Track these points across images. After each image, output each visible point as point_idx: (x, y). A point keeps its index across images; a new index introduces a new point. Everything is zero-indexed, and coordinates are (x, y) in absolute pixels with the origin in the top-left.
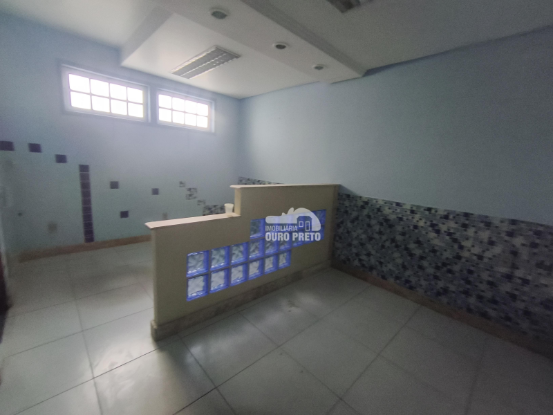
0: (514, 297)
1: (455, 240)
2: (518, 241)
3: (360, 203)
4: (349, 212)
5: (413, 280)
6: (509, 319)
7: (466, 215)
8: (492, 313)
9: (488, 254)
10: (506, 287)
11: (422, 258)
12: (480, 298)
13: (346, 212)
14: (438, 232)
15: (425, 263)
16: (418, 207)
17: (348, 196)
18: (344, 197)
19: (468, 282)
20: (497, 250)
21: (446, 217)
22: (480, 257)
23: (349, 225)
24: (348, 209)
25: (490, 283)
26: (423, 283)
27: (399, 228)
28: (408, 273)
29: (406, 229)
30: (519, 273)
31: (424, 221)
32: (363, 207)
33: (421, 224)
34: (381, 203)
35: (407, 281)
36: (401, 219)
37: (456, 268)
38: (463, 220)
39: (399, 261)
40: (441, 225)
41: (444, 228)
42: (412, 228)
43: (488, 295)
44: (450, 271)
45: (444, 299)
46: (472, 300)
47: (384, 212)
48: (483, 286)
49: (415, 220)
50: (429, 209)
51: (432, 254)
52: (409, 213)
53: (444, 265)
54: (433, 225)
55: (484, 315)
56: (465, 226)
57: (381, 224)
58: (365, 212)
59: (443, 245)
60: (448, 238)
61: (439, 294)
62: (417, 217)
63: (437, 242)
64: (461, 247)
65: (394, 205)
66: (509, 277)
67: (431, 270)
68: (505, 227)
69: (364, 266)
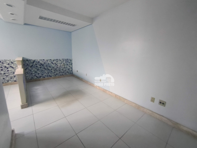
0: (65, 70)
1: (56, 64)
2: (64, 62)
5: (51, 75)
7: (57, 59)
11: (51, 70)
12: (62, 72)
14: (53, 64)
15: (52, 71)
16: (48, 60)
17: (27, 60)
19: (60, 71)
20: (62, 64)
21: (54, 60)
22: (60, 66)
23: (30, 68)
24: (28, 64)
25: (63, 70)
26: (53, 74)
27: (45, 65)
29: (47, 65)
31: (50, 62)
32: (33, 62)
33: (50, 63)
34: (39, 60)
35: (50, 76)
36: (45, 63)
37: (58, 69)
39: (47, 72)
40: (53, 62)
41: (54, 63)
43: (63, 72)
45: (57, 76)
46: (61, 73)
47: (40, 62)
48: (62, 71)
49: (48, 63)
50: (50, 60)
51: (53, 68)
52: (46, 61)
53: (56, 69)
54: (52, 63)
56: (57, 61)
57: (40, 65)
59: (55, 66)
60: (55, 64)
61: (56, 75)
62: (48, 62)
63: (53, 66)
64: (57, 65)
65: (43, 60)
66: (64, 68)
67: (54, 71)
68: (62, 60)
69: (38, 77)
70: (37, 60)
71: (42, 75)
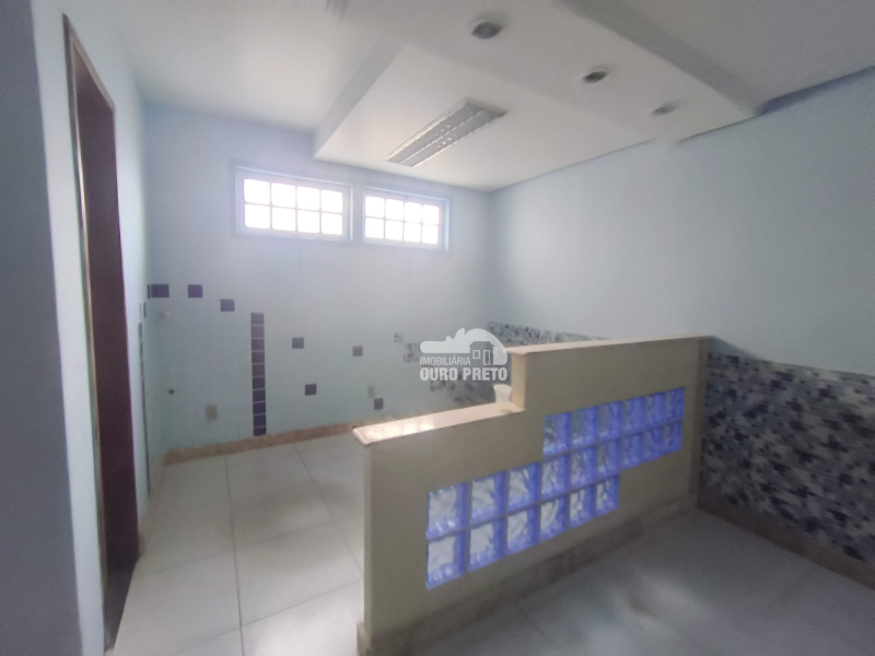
3: (767, 377)
4: (740, 393)
13: (732, 393)
17: (735, 360)
18: (724, 361)
23: (741, 421)
24: (735, 387)
32: (776, 385)
34: (835, 378)
47: (842, 399)
57: (835, 426)
58: (785, 396)
69: (787, 516)
70: (809, 374)
71: (830, 515)
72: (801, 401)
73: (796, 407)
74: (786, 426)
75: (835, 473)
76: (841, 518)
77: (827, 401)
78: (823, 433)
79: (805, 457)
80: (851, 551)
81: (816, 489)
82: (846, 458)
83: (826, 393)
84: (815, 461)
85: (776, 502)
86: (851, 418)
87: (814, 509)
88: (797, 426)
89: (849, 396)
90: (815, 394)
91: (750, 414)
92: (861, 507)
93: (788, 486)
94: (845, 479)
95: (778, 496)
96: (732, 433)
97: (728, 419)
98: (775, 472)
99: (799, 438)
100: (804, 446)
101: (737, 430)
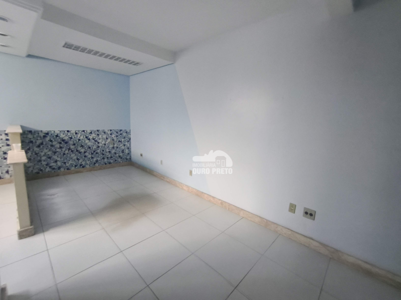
0: (115, 153)
1: (96, 141)
3: (42, 135)
4: (34, 141)
6: (116, 161)
8: (112, 161)
9: (107, 143)
10: (113, 151)
11: (85, 152)
13: (32, 142)
14: (89, 139)
16: (79, 131)
17: (30, 132)
18: (27, 132)
21: (91, 133)
23: (36, 149)
24: (32, 140)
28: (80, 161)
29: (75, 142)
30: (115, 146)
32: (45, 137)
34: (59, 132)
35: (81, 165)
36: (71, 138)
38: (97, 133)
39: (75, 158)
41: (91, 137)
42: (77, 141)
43: (109, 156)
44: (97, 153)
46: (106, 160)
48: (108, 154)
49: (78, 137)
50: (84, 131)
51: (89, 149)
52: (74, 134)
53: (94, 151)
54: (86, 137)
55: (110, 163)
56: (98, 135)
58: (48, 139)
59: (92, 144)
60: (93, 141)
64: (98, 143)
67: (90, 156)
70: (53, 132)
71: (63, 164)
72: (52, 139)
73: (51, 141)
74: (49, 146)
75: (62, 154)
76: (65, 163)
77: (58, 138)
78: (58, 146)
79: (55, 153)
80: (68, 169)
81: (59, 159)
82: (64, 150)
83: (57, 136)
84: (57, 153)
85: (50, 167)
86: (63, 140)
87: (59, 164)
88: (52, 146)
89: (62, 136)
90: (55, 137)
91: (39, 146)
92: (68, 159)
93: (52, 161)
94: (64, 154)
95: (51, 165)
96: (34, 153)
97: (31, 150)
98: (49, 159)
99: (53, 148)
100: (54, 150)
101: (35, 152)
